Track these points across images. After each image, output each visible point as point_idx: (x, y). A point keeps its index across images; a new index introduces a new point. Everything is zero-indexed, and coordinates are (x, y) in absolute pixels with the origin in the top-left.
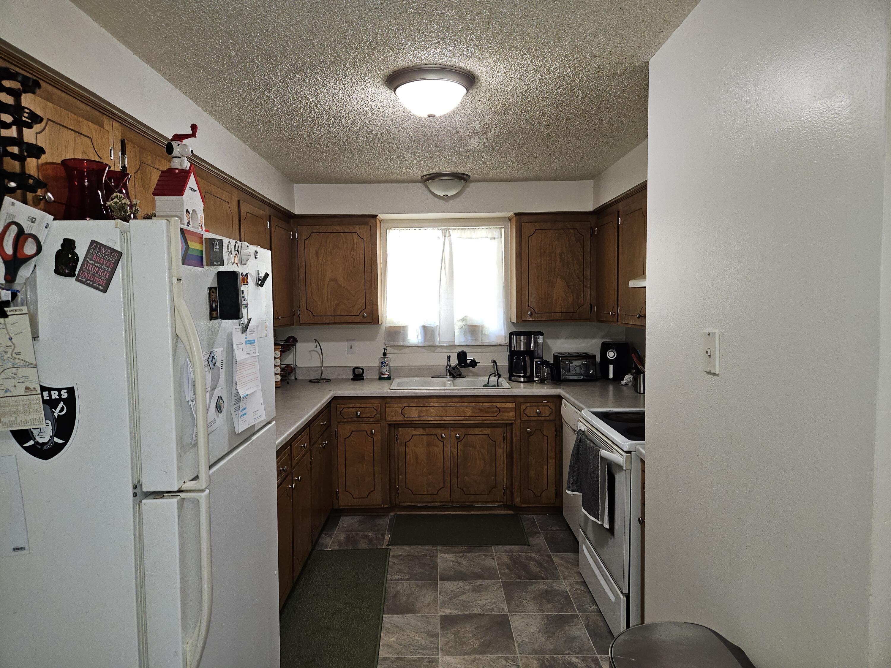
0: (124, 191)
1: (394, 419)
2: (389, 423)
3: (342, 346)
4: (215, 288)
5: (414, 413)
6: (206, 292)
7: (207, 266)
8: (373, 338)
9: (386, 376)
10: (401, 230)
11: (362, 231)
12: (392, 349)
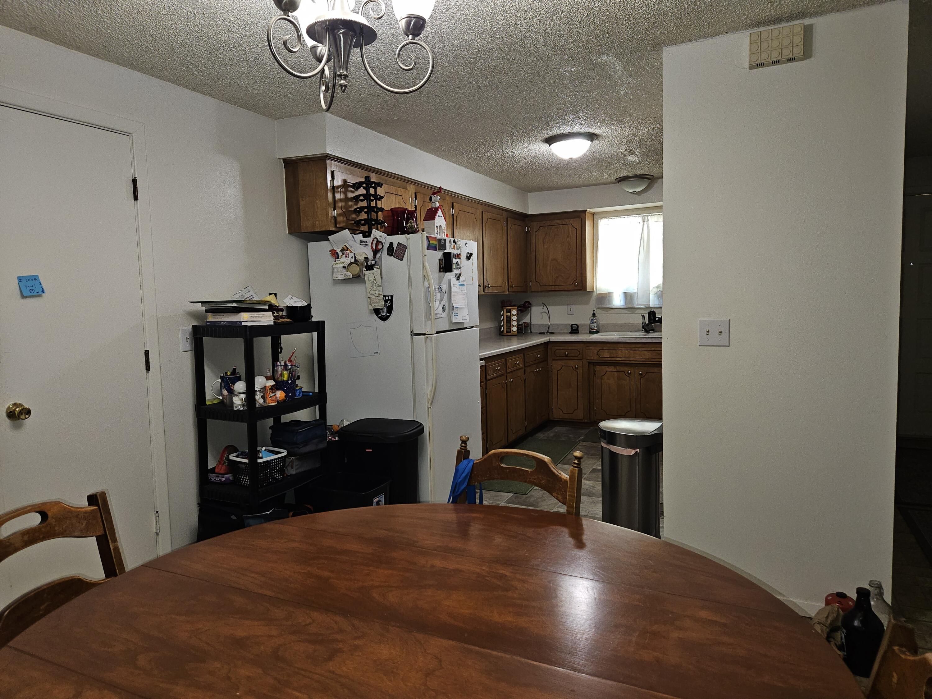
0: (414, 219)
1: (592, 358)
2: (589, 361)
3: (563, 309)
4: (442, 259)
5: (606, 355)
6: (438, 260)
7: (438, 250)
8: (587, 303)
9: (594, 331)
10: (609, 219)
11: (576, 223)
12: (601, 311)
